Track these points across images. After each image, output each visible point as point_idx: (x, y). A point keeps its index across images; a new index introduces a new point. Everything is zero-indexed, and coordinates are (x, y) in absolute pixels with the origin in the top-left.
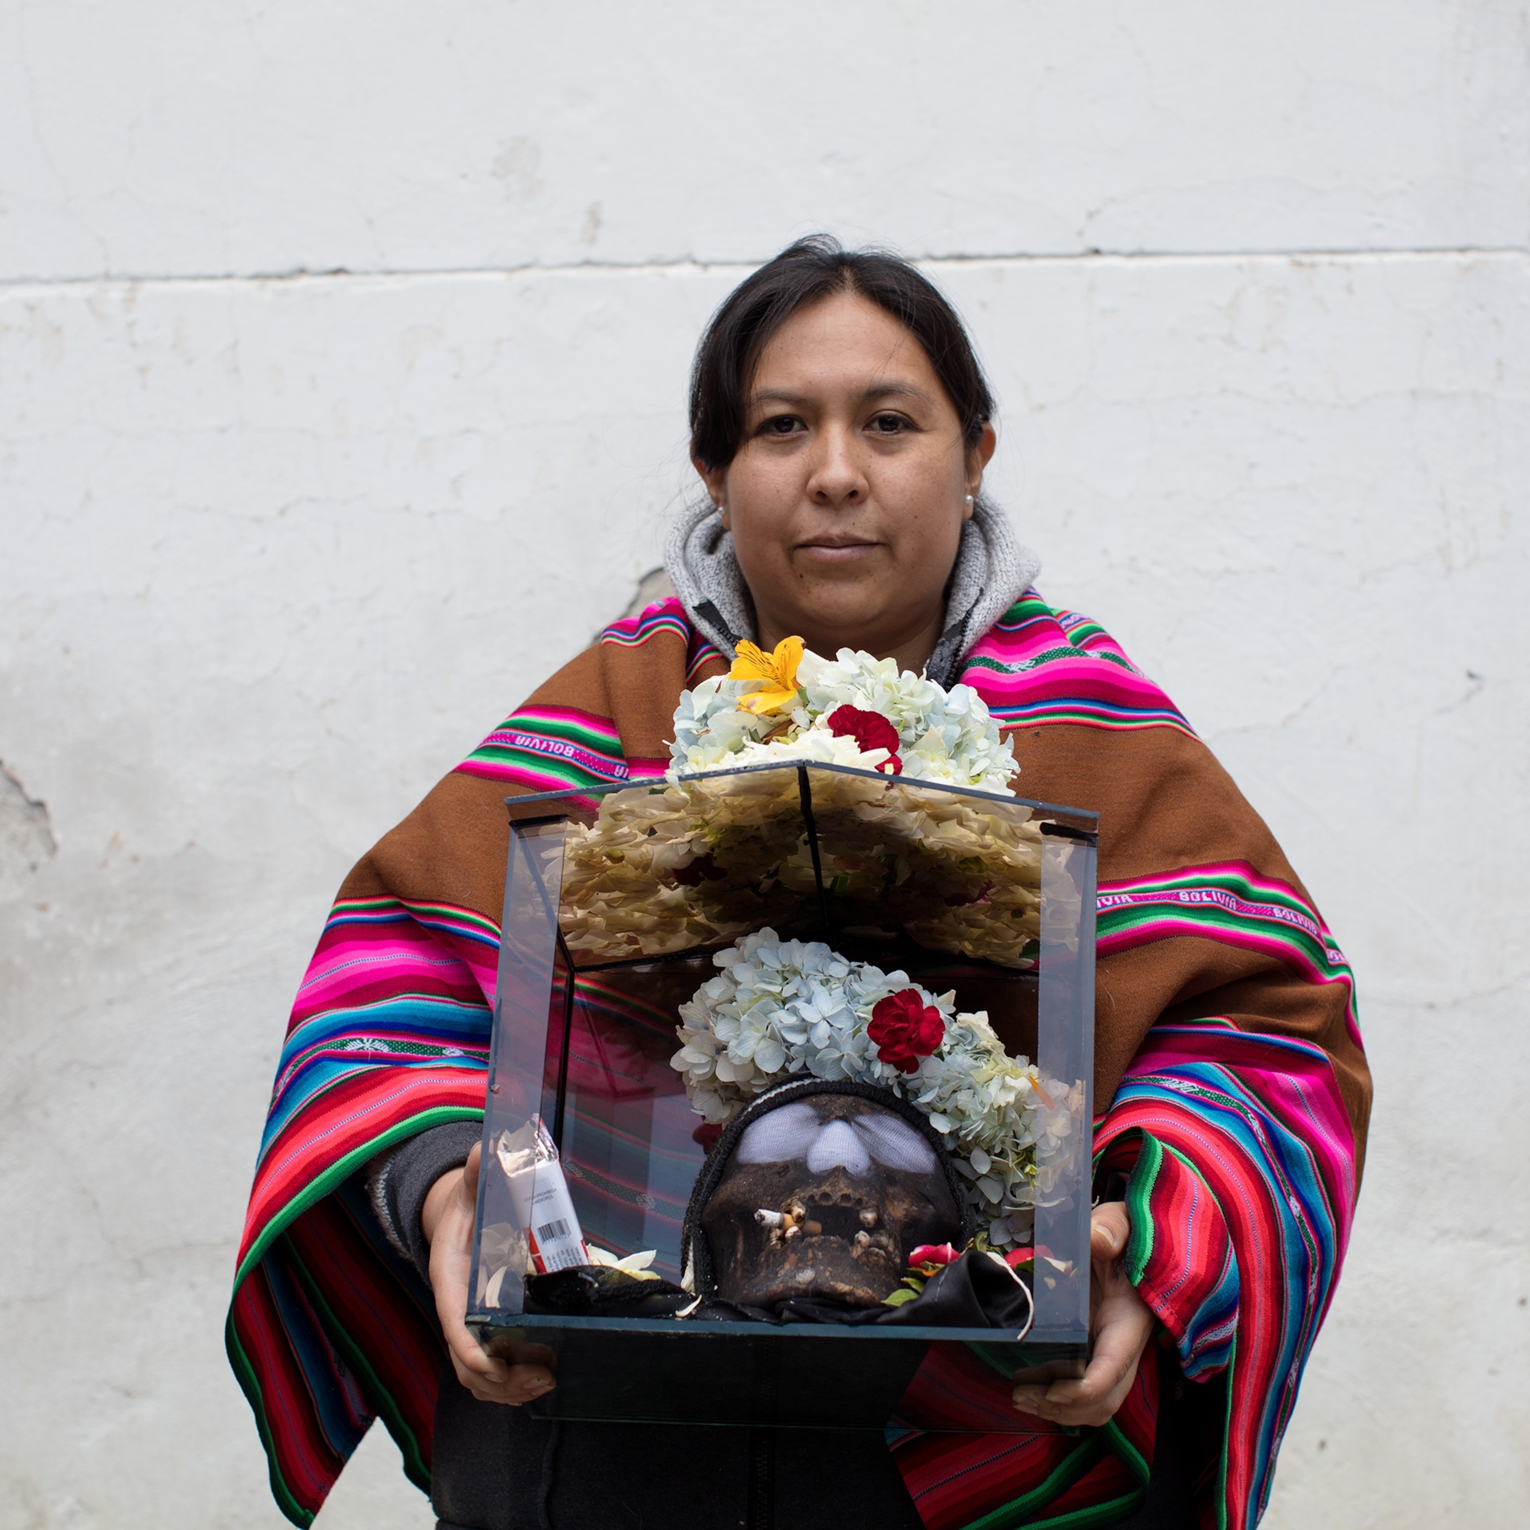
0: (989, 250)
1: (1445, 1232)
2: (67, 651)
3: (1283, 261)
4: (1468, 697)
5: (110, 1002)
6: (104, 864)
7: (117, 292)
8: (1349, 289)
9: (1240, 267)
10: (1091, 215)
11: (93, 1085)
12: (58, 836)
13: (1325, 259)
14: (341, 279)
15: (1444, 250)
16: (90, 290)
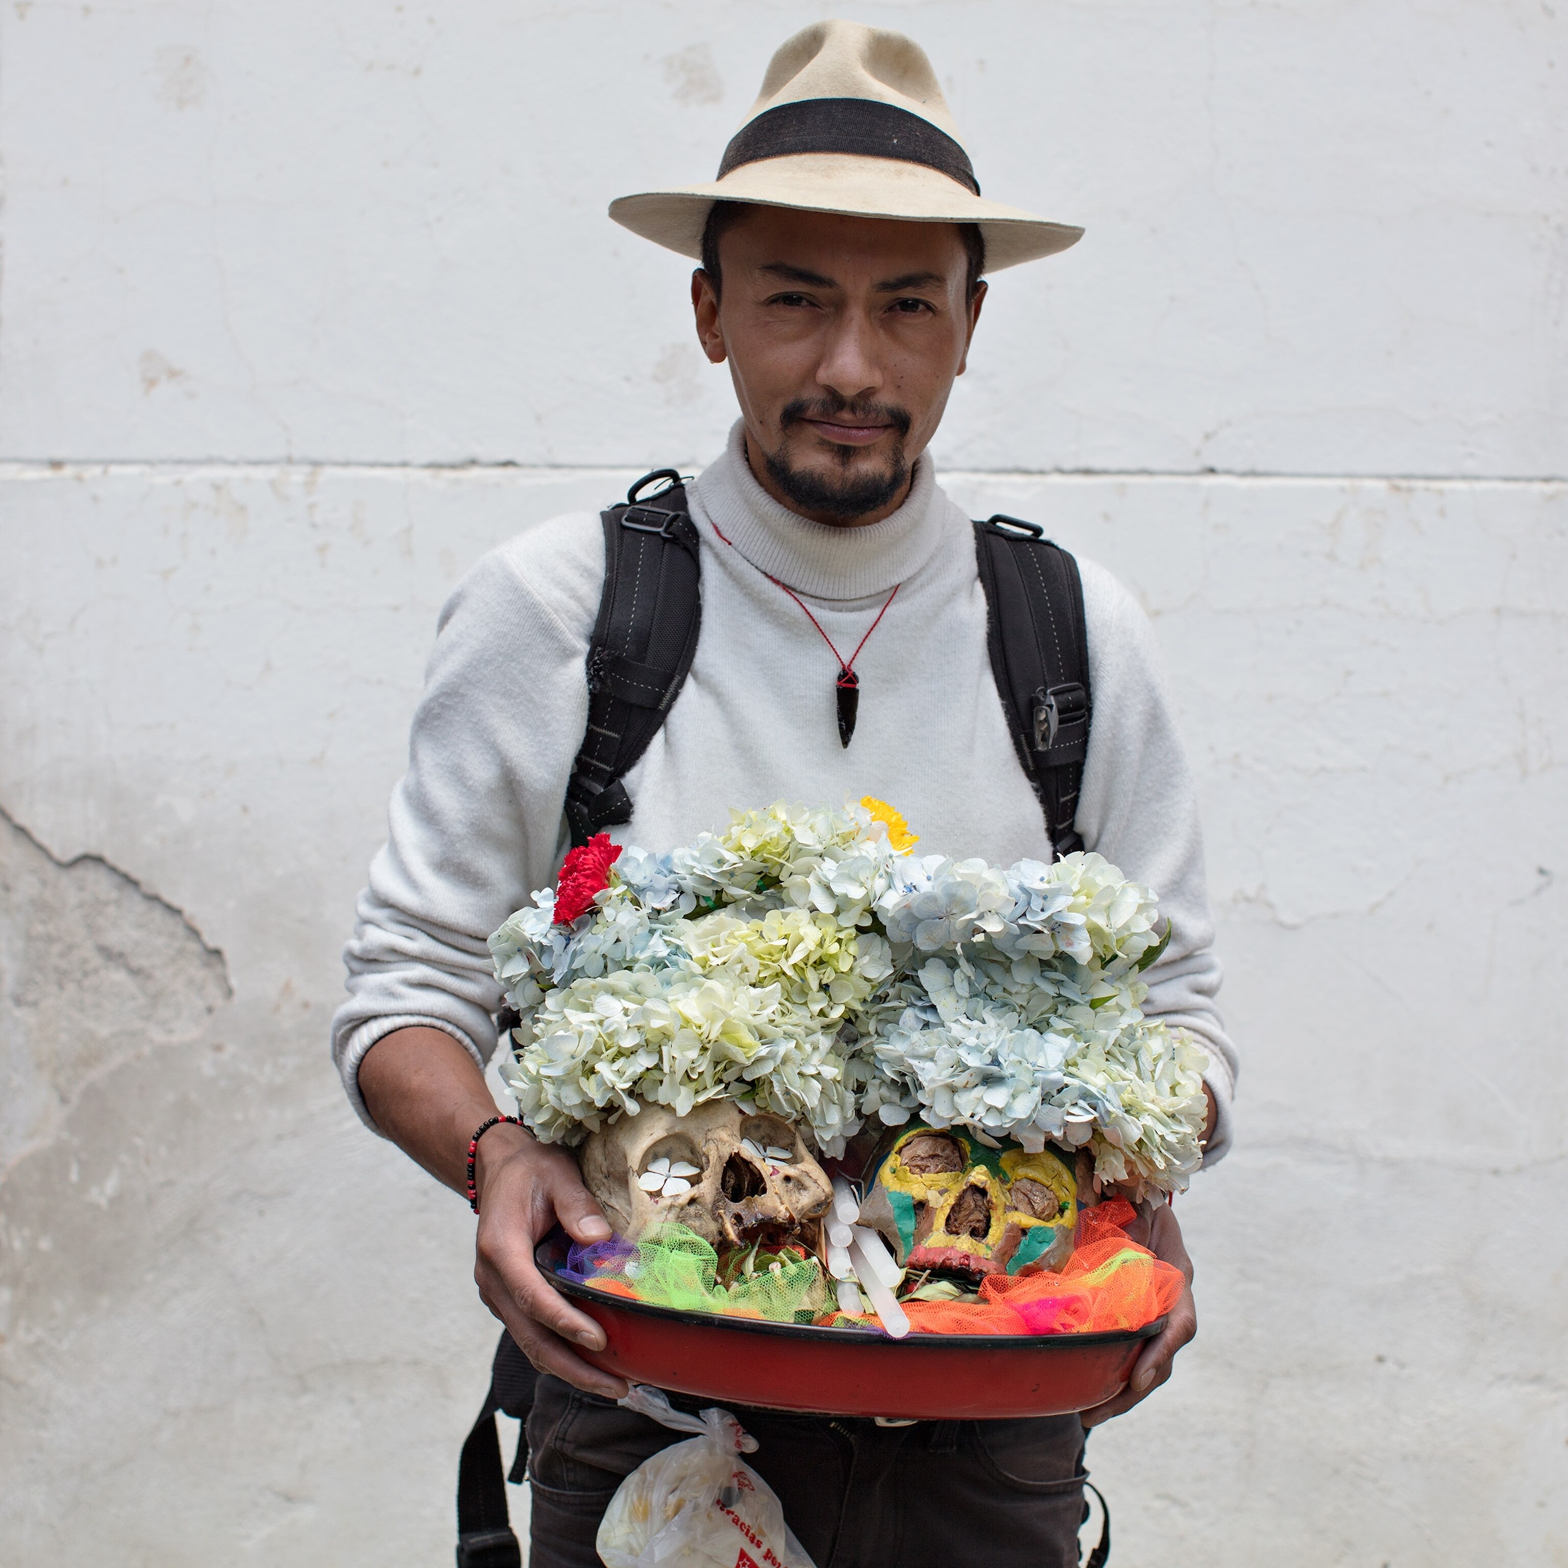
0: (1113, 465)
1: (1501, 1377)
2: (245, 809)
3: (1382, 485)
4: (1538, 891)
5: (280, 1137)
6: (277, 1009)
7: (298, 475)
8: (1442, 513)
9: (1343, 490)
10: (1207, 437)
11: (261, 1213)
12: (234, 982)
13: (1420, 484)
14: (510, 471)
15: (1530, 480)
16: (273, 472)
